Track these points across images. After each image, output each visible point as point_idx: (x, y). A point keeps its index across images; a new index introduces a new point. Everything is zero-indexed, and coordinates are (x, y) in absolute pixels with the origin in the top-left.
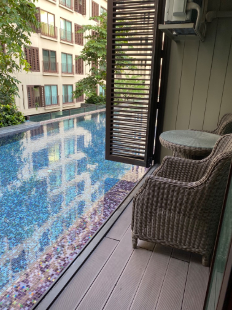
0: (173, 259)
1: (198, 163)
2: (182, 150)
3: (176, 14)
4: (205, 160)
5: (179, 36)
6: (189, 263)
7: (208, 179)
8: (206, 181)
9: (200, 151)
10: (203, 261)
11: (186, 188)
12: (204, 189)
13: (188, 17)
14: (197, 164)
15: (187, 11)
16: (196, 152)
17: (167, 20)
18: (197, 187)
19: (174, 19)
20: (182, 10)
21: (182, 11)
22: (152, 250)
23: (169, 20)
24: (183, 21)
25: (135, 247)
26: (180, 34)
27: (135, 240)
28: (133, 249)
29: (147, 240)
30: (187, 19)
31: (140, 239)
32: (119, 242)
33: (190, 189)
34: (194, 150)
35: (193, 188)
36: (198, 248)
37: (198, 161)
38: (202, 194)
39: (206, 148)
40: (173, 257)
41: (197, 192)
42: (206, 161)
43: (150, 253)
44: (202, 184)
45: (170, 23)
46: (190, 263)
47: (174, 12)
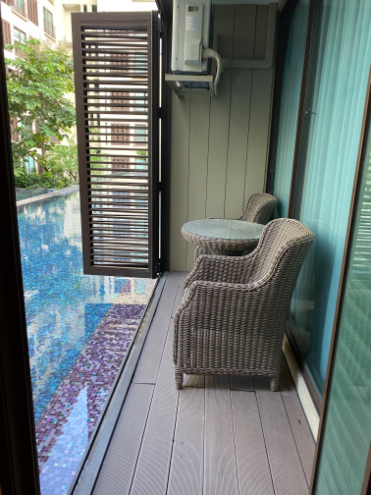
0: (235, 392)
1: (244, 260)
2: (219, 245)
3: (188, 63)
4: (251, 254)
5: (183, 89)
6: (254, 391)
7: (274, 275)
8: (271, 279)
9: (243, 244)
10: (273, 385)
11: (247, 291)
12: (269, 290)
13: (204, 68)
14: (242, 262)
15: (203, 60)
16: (237, 246)
17: (176, 70)
18: (261, 287)
19: (186, 69)
20: (197, 57)
21: (197, 59)
22: (203, 386)
23: (179, 69)
24: (197, 72)
25: (180, 387)
26: (186, 86)
27: (179, 376)
28: (178, 391)
29: (198, 373)
30: (203, 70)
31: (187, 374)
32: (154, 386)
33: (251, 291)
34: (235, 244)
35: (255, 290)
36: (266, 368)
37: (242, 258)
38: (267, 296)
39: (249, 240)
40: (233, 390)
41: (260, 295)
42: (253, 256)
43: (201, 390)
44: (266, 284)
45: (179, 72)
46: (257, 391)
47: (185, 59)
